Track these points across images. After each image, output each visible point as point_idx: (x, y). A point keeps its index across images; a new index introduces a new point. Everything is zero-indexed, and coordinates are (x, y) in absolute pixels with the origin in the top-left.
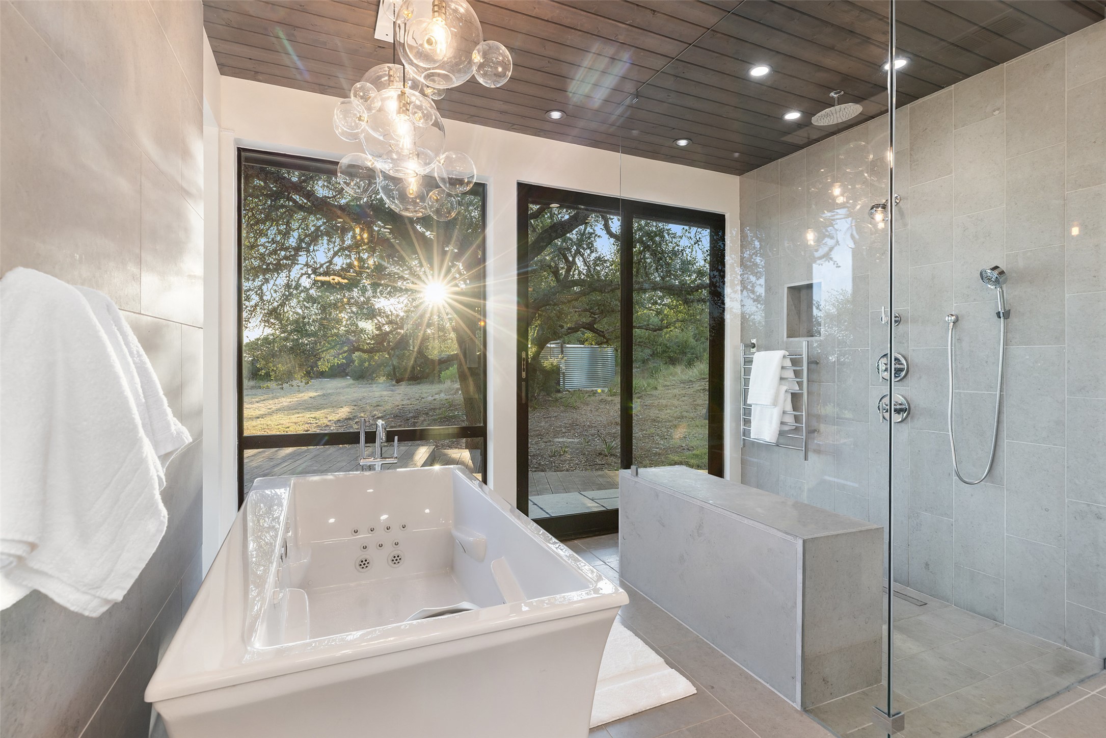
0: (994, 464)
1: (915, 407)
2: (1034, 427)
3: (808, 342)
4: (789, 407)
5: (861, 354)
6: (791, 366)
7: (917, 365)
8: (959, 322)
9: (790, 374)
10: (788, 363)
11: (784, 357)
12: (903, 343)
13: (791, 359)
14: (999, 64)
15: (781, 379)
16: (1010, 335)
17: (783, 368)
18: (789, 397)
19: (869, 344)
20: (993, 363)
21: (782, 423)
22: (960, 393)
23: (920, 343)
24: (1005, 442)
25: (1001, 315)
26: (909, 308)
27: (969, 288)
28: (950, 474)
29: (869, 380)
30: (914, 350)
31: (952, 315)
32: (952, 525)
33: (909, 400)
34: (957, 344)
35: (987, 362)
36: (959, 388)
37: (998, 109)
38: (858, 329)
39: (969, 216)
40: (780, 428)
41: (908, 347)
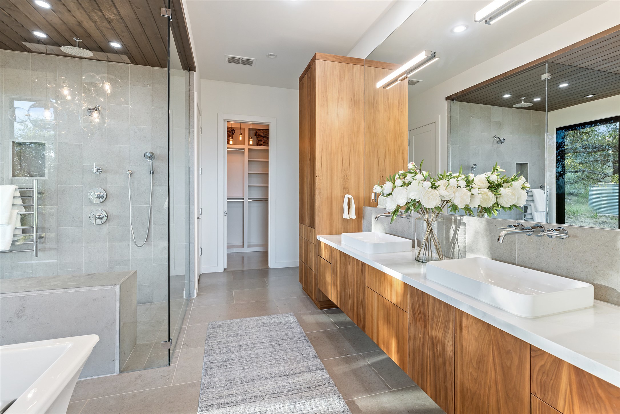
0: (148, 236)
1: (110, 215)
2: (163, 218)
3: (38, 180)
4: (19, 225)
5: (77, 188)
6: (20, 196)
7: (111, 194)
8: (133, 174)
9: (19, 201)
10: (18, 194)
11: (16, 190)
12: (103, 183)
13: (20, 192)
14: (150, 66)
15: (13, 205)
16: (154, 181)
17: (14, 197)
18: (19, 217)
19: (82, 183)
20: (148, 193)
21: (14, 236)
22: (133, 206)
23: (113, 183)
24: (153, 226)
25: (152, 173)
26: (107, 165)
27: (137, 159)
28: (129, 245)
29: (83, 203)
30: (109, 187)
31: (129, 171)
32: (130, 268)
33: (107, 212)
34: (131, 184)
35: (145, 192)
36: (133, 205)
37: (149, 85)
38: (75, 174)
39: (137, 127)
40: (13, 239)
41: (106, 185)
